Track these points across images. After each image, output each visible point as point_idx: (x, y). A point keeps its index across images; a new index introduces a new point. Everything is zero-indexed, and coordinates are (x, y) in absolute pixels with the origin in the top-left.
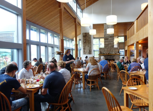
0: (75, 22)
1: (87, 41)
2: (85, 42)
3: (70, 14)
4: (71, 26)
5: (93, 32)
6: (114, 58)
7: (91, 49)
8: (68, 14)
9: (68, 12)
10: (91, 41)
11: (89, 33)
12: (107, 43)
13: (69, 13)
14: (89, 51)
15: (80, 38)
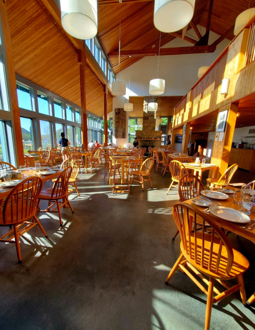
0: (105, 91)
1: (120, 120)
2: (118, 122)
3: (97, 77)
4: (99, 97)
5: (128, 108)
6: (155, 144)
7: (125, 132)
8: (93, 77)
9: (94, 73)
10: (125, 120)
11: (123, 109)
12: (146, 125)
13: (95, 75)
14: (123, 134)
15: (112, 117)
